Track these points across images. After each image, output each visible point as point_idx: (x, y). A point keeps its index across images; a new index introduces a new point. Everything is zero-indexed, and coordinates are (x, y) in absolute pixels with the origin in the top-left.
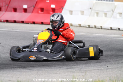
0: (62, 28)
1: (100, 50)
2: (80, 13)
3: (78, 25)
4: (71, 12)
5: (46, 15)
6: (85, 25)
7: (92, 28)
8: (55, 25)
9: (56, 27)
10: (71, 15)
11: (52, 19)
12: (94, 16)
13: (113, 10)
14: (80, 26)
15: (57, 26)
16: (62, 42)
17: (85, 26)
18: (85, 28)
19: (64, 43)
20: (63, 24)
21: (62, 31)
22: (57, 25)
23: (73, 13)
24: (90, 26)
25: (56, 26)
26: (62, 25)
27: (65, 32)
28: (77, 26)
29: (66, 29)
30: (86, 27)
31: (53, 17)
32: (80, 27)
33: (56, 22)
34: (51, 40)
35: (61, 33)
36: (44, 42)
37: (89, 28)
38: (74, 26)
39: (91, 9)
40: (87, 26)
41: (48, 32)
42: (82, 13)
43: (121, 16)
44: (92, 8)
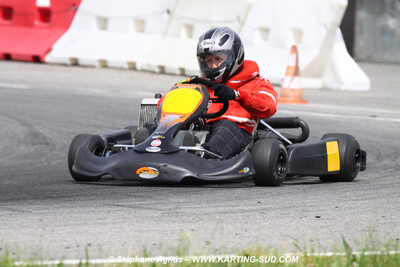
0: (237, 76)
1: (358, 151)
2: (132, 26)
3: (126, 66)
4: (103, 23)
5: (22, 30)
6: (149, 65)
7: (173, 74)
8: (215, 66)
9: (219, 73)
10: (103, 32)
12: (177, 36)
13: (242, 19)
14: (133, 67)
15: (222, 71)
16: (237, 123)
17: (148, 68)
18: (148, 75)
20: (239, 62)
21: (237, 87)
22: (222, 67)
23: (111, 24)
24: (167, 70)
25: (218, 69)
26: (236, 67)
27: (247, 89)
28: (122, 69)
29: (250, 79)
30: (153, 72)
31: (208, 41)
32: (133, 73)
33: (218, 59)
34: (203, 117)
35: (237, 93)
36: (183, 120)
37: (162, 77)
38: (114, 68)
39: (168, 12)
40: (157, 70)
41: (197, 89)
42: (141, 25)
43: (266, 38)
44: (171, 10)
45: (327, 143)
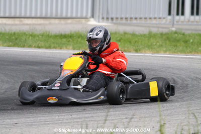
1: (169, 85)
8: (94, 46)
9: (96, 50)
11: (90, 36)
19: (108, 74)
20: (107, 44)
26: (105, 46)
29: (112, 52)
31: (91, 33)
34: (86, 71)
41: (81, 57)
45: (150, 83)
